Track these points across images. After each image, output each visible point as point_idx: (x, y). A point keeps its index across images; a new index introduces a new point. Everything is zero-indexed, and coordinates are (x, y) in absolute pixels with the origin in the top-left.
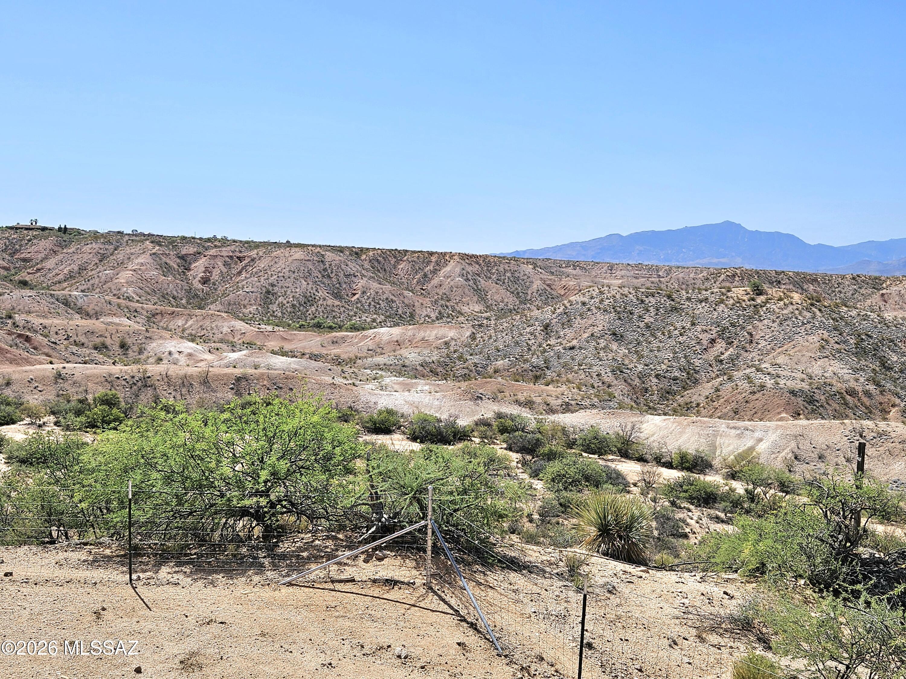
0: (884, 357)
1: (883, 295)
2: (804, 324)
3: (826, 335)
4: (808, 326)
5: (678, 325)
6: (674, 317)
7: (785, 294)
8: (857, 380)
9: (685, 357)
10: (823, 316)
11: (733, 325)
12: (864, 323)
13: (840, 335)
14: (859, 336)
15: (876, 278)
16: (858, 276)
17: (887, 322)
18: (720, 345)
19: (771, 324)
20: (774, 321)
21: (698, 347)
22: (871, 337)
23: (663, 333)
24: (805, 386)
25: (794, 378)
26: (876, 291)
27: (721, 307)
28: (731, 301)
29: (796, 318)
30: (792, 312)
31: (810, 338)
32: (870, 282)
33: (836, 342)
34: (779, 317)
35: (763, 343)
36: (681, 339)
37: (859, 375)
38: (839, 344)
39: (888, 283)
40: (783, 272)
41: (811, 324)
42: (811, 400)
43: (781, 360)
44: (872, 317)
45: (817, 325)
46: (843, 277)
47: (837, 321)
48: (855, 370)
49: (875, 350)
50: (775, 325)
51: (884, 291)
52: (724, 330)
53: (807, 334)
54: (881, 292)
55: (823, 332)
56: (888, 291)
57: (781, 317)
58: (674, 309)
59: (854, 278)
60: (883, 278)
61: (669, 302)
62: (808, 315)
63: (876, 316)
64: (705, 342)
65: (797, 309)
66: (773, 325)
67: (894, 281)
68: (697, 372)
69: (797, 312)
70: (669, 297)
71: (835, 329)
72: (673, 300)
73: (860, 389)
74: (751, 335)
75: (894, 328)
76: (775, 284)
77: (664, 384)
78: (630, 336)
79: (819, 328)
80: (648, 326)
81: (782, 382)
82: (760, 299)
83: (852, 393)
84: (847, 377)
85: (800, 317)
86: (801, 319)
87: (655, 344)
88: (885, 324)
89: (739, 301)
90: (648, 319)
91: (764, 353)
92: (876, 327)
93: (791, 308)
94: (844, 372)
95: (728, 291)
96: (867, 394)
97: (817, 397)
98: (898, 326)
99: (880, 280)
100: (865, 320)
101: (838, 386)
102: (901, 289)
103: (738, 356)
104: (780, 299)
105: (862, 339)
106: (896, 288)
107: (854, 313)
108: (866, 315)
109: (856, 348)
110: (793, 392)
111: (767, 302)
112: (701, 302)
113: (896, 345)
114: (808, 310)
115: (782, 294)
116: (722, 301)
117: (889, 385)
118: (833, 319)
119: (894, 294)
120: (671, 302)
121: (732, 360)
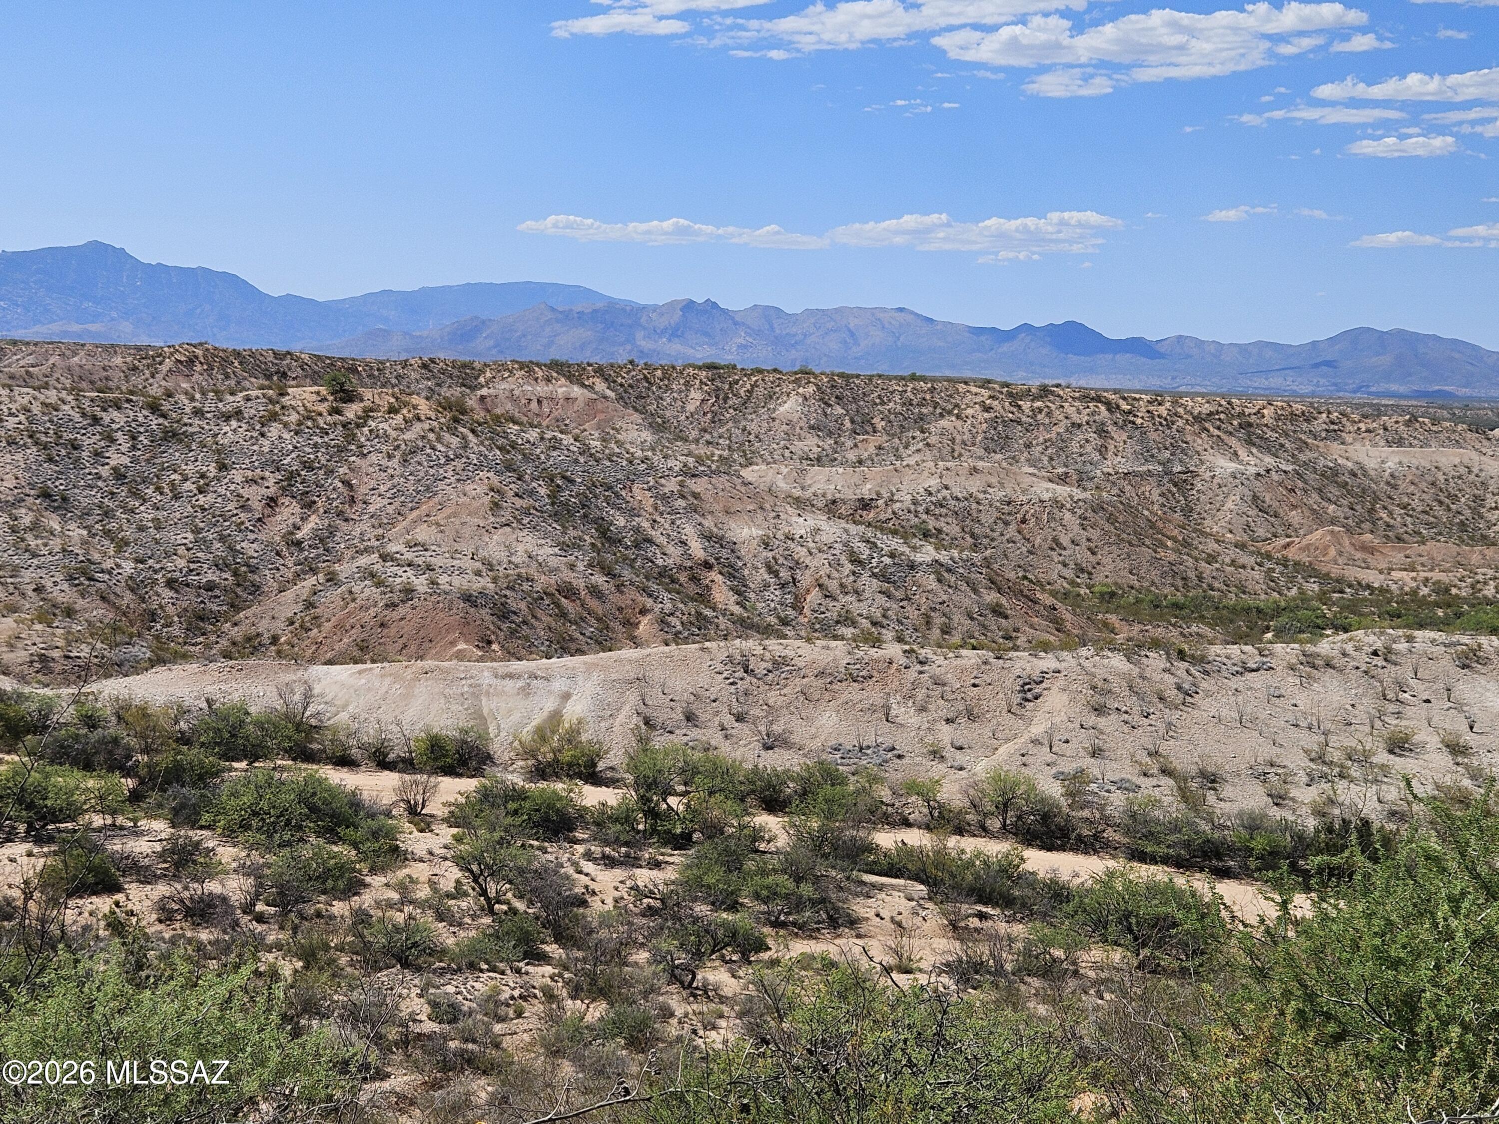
0: (603, 519)
1: (482, 398)
2: (449, 460)
3: (495, 480)
4: (459, 464)
5: (189, 469)
6: (174, 454)
7: (397, 399)
8: (572, 567)
9: (222, 539)
10: (482, 443)
11: (308, 466)
12: (555, 454)
13: (519, 479)
14: (552, 481)
15: (464, 366)
16: (432, 361)
17: (593, 451)
18: (289, 511)
19: (384, 462)
20: (390, 457)
21: (243, 516)
22: (572, 482)
23: (159, 489)
24: (485, 583)
25: (462, 572)
26: (468, 391)
27: (274, 430)
28: (294, 418)
29: (433, 448)
30: (423, 437)
31: (469, 487)
32: (456, 372)
33: (517, 495)
34: (398, 446)
35: (377, 503)
36: (202, 500)
37: (573, 558)
38: (521, 497)
39: (488, 375)
40: (288, 353)
41: (464, 460)
42: (503, 613)
43: (423, 533)
44: (565, 443)
45: (475, 462)
46: (405, 364)
47: (508, 452)
48: (565, 547)
49: (584, 506)
50: (394, 462)
51: (484, 391)
52: (291, 476)
53: (459, 480)
54: (479, 393)
55: (488, 475)
56: (492, 391)
57: (403, 447)
58: (171, 436)
59: (424, 366)
60: (477, 365)
61: (155, 422)
62: (455, 441)
63: (572, 441)
64: (257, 506)
65: (432, 430)
66: (390, 464)
67: (499, 371)
68: (254, 570)
69: (432, 436)
70: (154, 408)
71: (509, 467)
72: (164, 416)
73: (580, 583)
74: (347, 483)
75: (609, 464)
76: (275, 378)
77: (190, 599)
78: (85, 498)
79: (479, 467)
80: (119, 475)
81: (443, 579)
82: (352, 411)
83: (569, 591)
84: (554, 562)
85: (439, 447)
86: (443, 449)
87: (146, 514)
88: (591, 455)
89: (309, 415)
90: (116, 459)
91: (383, 523)
92: (576, 461)
93: (418, 427)
94: (547, 552)
95: (282, 395)
96: (595, 591)
97: (513, 604)
98: (615, 459)
99: (473, 369)
100: (555, 448)
101: (543, 581)
102: (513, 387)
103: (332, 531)
104: (392, 410)
105: (558, 486)
106: (504, 385)
107: (533, 435)
108: (554, 437)
109: (553, 504)
110: (468, 598)
111: (368, 413)
112: (227, 418)
113: (618, 496)
114: (453, 432)
115: (393, 400)
116: (273, 417)
117: (627, 574)
118: (501, 449)
119: (502, 396)
120: (161, 420)
121: (323, 539)
